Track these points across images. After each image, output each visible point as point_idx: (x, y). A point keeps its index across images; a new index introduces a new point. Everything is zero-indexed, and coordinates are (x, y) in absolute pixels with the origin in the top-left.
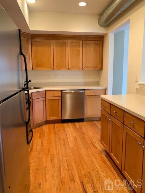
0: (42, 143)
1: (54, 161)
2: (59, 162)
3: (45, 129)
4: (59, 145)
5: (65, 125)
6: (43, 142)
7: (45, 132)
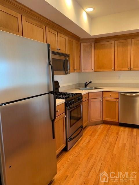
0: (89, 141)
1: (89, 161)
2: (94, 164)
3: (100, 128)
4: (104, 148)
5: (122, 128)
6: (91, 140)
7: (98, 132)
